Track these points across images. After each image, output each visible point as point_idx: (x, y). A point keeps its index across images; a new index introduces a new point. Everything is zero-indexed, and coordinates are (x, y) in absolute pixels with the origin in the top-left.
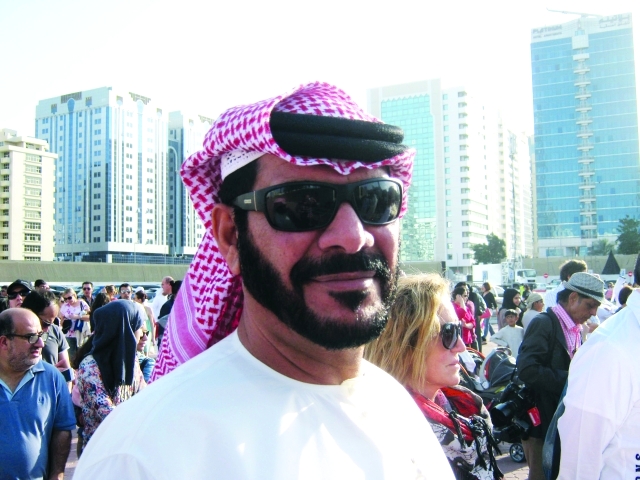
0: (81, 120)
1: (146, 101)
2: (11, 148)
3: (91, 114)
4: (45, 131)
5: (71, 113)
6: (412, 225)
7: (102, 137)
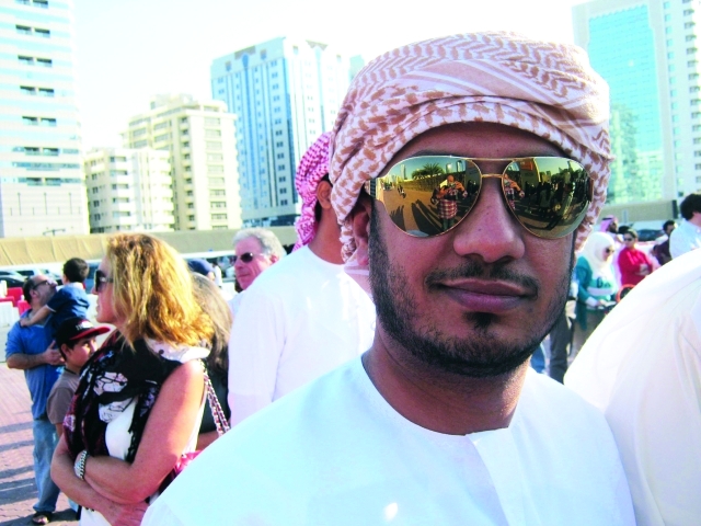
0: (257, 75)
1: (323, 47)
2: (188, 112)
3: (267, 67)
4: (221, 92)
5: (246, 70)
6: (633, 161)
7: (281, 92)
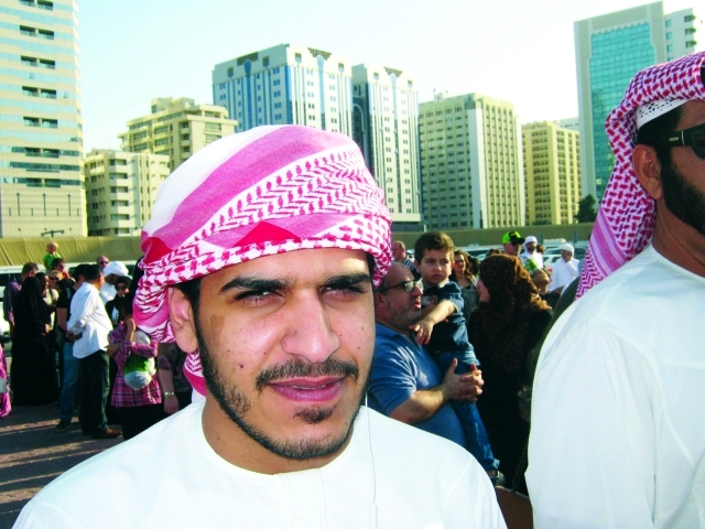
0: (259, 82)
1: (326, 56)
2: (190, 117)
3: (269, 75)
4: (223, 97)
5: (248, 76)
7: (282, 99)
